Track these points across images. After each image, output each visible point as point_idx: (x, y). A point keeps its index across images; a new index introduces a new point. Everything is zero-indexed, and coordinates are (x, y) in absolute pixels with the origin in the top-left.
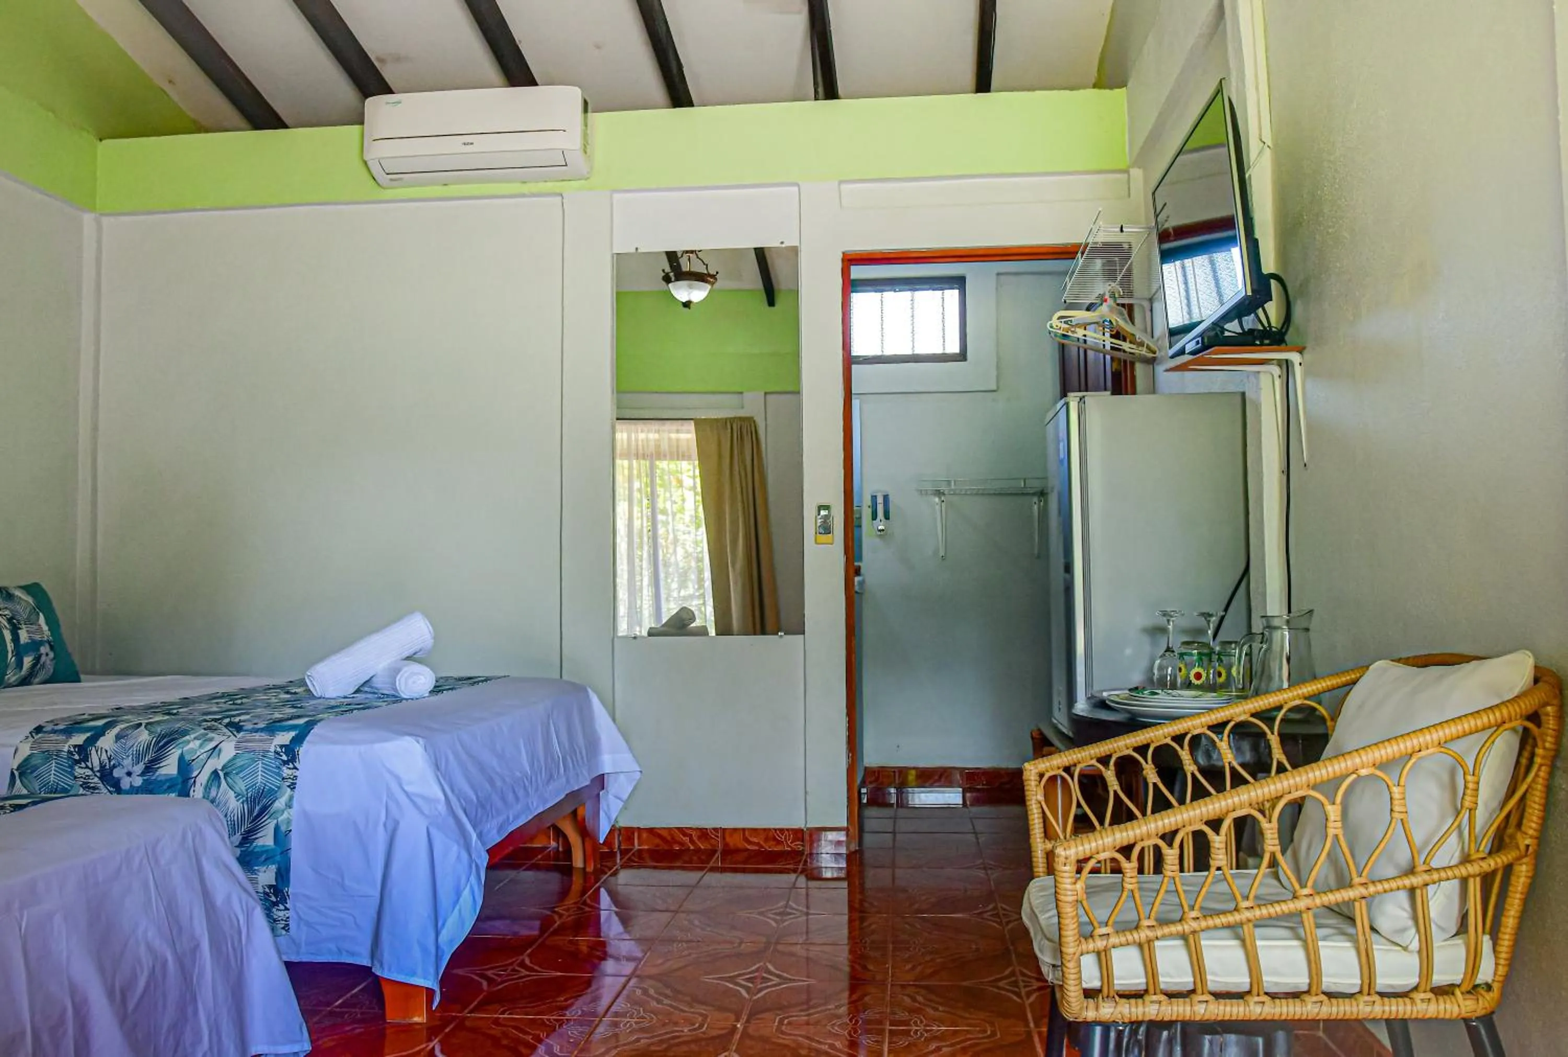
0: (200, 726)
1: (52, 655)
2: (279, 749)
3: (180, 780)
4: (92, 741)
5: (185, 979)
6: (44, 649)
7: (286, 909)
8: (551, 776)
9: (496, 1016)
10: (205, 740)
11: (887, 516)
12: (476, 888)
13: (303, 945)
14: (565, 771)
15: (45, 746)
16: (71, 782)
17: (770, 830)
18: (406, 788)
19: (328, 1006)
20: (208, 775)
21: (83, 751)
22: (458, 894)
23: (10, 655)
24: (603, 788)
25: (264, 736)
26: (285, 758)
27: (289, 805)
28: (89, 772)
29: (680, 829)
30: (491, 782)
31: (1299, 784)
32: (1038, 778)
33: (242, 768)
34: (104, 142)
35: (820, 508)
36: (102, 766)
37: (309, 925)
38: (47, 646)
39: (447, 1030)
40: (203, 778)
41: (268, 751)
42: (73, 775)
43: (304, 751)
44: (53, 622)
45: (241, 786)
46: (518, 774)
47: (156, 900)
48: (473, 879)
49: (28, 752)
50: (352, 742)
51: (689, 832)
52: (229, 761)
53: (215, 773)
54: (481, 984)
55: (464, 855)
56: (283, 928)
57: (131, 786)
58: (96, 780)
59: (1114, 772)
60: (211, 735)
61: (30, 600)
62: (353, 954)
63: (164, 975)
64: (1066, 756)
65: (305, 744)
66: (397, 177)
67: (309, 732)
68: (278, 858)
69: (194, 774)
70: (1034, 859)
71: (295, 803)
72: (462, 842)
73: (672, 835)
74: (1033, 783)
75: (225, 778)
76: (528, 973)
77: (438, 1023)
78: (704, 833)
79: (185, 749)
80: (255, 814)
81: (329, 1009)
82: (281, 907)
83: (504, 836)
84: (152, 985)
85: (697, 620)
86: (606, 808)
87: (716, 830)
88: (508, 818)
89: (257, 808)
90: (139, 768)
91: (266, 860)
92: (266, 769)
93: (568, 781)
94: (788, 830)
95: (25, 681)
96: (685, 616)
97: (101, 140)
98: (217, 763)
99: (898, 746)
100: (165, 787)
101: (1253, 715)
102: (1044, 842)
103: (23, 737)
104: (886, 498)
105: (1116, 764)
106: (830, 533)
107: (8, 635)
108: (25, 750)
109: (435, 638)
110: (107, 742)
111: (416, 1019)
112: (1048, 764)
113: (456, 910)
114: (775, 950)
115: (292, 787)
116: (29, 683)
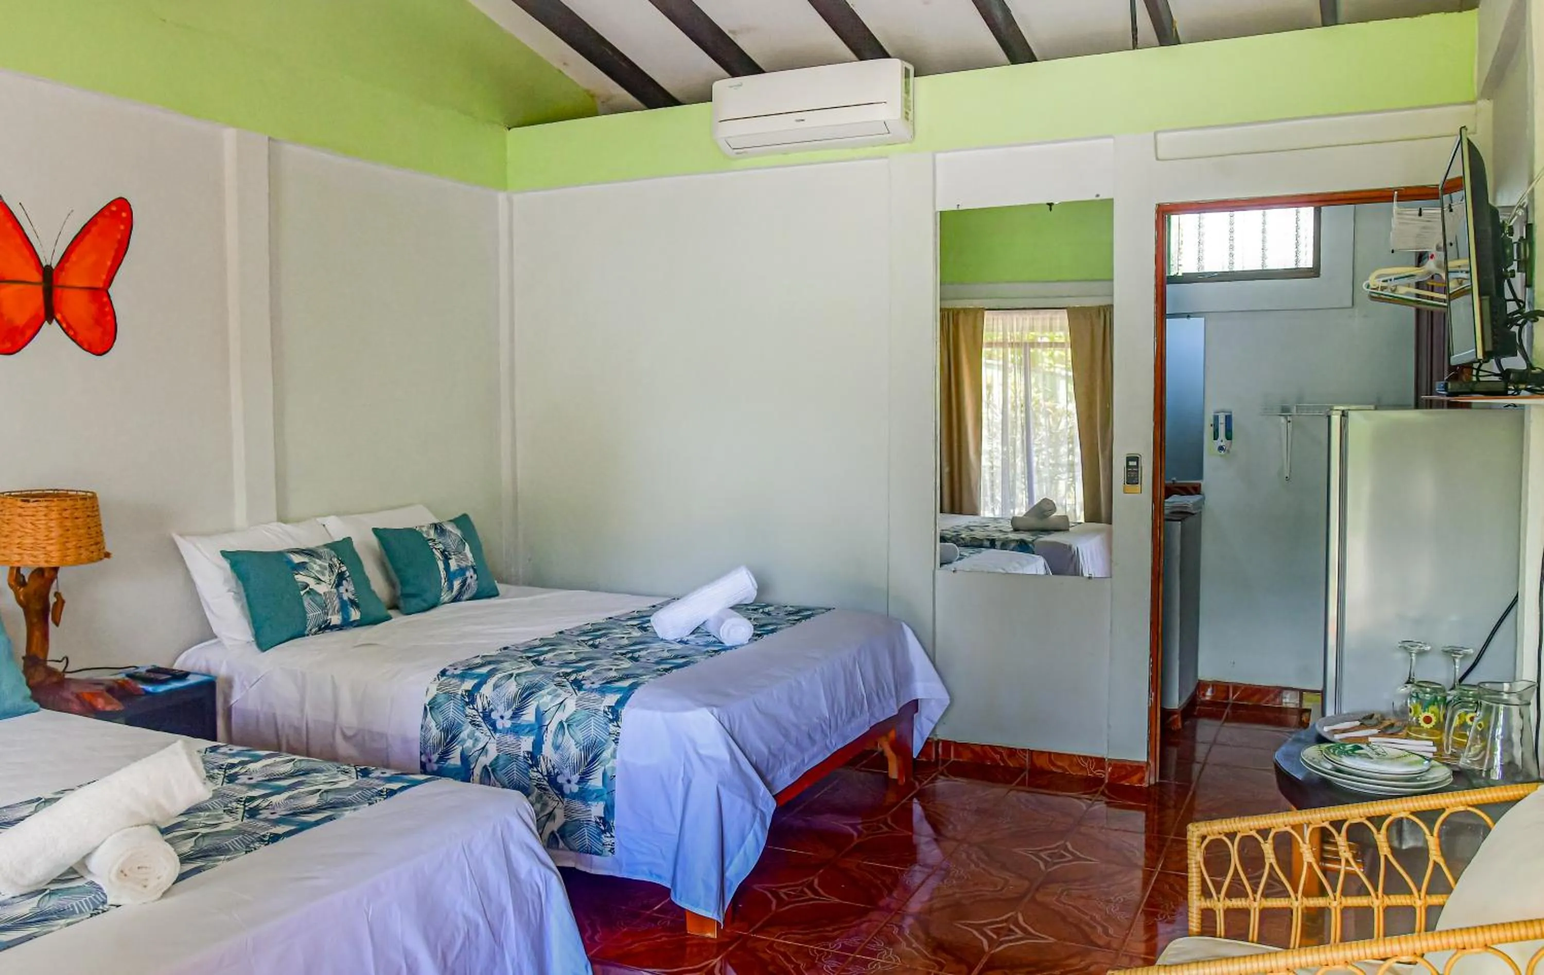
0: (553, 681)
1: (475, 576)
2: (607, 710)
3: (537, 727)
4: (477, 687)
5: (493, 934)
6: (469, 573)
7: (612, 836)
8: (853, 714)
9: (772, 939)
10: (555, 696)
11: (1229, 436)
12: (760, 834)
13: (624, 865)
14: (869, 708)
15: (449, 689)
16: (464, 719)
17: (1074, 756)
18: (702, 752)
19: (648, 910)
20: (556, 726)
21: (471, 696)
22: (743, 839)
23: (443, 581)
24: (917, 711)
25: (598, 696)
26: (611, 717)
27: (614, 756)
28: (475, 713)
29: (990, 746)
30: (786, 736)
31: (1336, 960)
32: (1200, 840)
33: (579, 722)
34: (511, 130)
35: (1129, 459)
36: (484, 709)
37: (628, 850)
38: (471, 570)
39: (730, 949)
40: (553, 727)
41: (599, 710)
42: (464, 713)
43: (626, 713)
44: (477, 550)
45: (580, 736)
46: (816, 720)
47: (471, 883)
48: (757, 826)
49: (435, 692)
50: (662, 709)
51: (1001, 750)
52: (572, 715)
53: (561, 723)
54: (771, 902)
55: (749, 808)
56: (610, 851)
57: (503, 727)
58: (480, 719)
59: (1272, 847)
60: (560, 691)
61: (459, 533)
62: (659, 877)
63: (477, 935)
64: (1227, 824)
65: (626, 707)
66: (740, 151)
67: (630, 696)
68: (605, 796)
69: (547, 723)
70: (1190, 914)
71: (618, 756)
72: (747, 795)
73: (985, 752)
74: (1195, 844)
75: (568, 729)
76: (813, 896)
77: (727, 940)
78: (1012, 752)
79: (541, 701)
80: (589, 760)
81: (648, 912)
82: (608, 835)
83: (797, 778)
84: (467, 943)
85: (1057, 511)
86: (918, 727)
87: (1024, 750)
88: (804, 760)
89: (591, 756)
90: (509, 714)
91: (597, 797)
92: (597, 724)
93: (872, 715)
94: (1091, 758)
95: (455, 599)
96: (1047, 507)
97: (509, 129)
98: (562, 716)
99: (1234, 663)
100: (527, 730)
101: (1413, 813)
102: (1200, 900)
103: (432, 679)
104: (1228, 419)
105: (1274, 838)
106: (1137, 483)
107: (441, 565)
108: (433, 691)
109: (758, 590)
110: (487, 690)
111: (709, 935)
112: (1209, 829)
113: (742, 852)
114: (1033, 900)
115: (616, 741)
116: (460, 600)
